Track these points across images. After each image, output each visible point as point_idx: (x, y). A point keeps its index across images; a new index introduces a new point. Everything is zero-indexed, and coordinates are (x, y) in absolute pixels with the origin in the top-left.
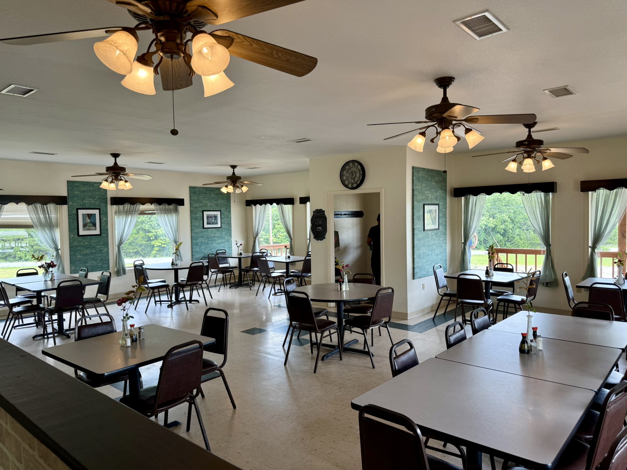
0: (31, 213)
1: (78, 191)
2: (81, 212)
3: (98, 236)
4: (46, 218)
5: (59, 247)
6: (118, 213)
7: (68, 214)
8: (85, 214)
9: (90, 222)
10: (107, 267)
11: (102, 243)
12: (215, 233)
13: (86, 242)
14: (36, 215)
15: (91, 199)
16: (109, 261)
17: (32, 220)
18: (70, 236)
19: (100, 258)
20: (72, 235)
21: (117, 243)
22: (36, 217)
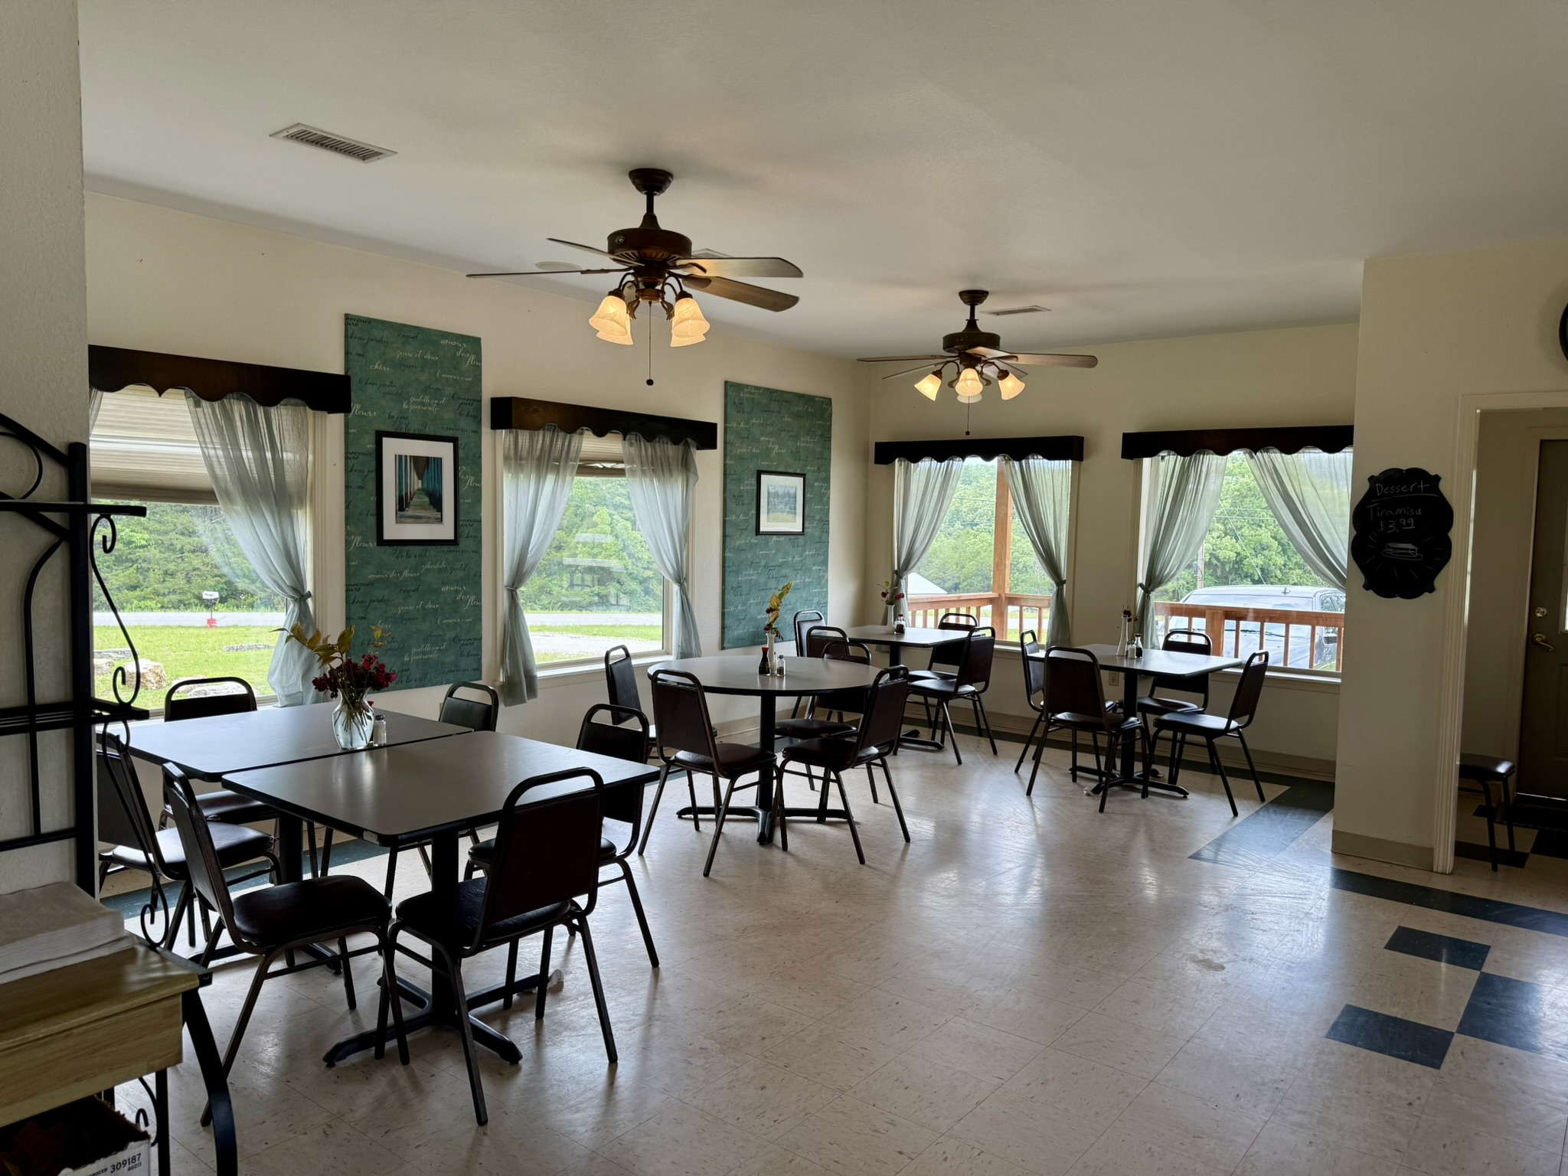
0: (208, 440)
1: (384, 363)
2: (393, 448)
3: (446, 548)
4: (261, 461)
5: (309, 587)
6: (516, 460)
7: (346, 453)
8: (406, 456)
9: (422, 489)
10: (474, 670)
11: (460, 574)
12: (786, 554)
13: (406, 568)
14: (225, 449)
15: (427, 400)
16: (481, 646)
17: (211, 468)
18: (348, 543)
19: (450, 635)
20: (359, 538)
21: (505, 575)
22: (227, 457)
